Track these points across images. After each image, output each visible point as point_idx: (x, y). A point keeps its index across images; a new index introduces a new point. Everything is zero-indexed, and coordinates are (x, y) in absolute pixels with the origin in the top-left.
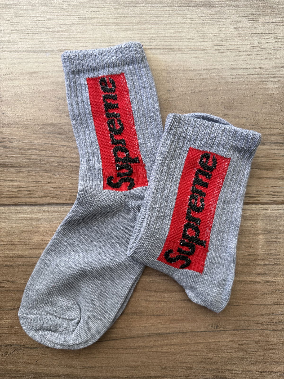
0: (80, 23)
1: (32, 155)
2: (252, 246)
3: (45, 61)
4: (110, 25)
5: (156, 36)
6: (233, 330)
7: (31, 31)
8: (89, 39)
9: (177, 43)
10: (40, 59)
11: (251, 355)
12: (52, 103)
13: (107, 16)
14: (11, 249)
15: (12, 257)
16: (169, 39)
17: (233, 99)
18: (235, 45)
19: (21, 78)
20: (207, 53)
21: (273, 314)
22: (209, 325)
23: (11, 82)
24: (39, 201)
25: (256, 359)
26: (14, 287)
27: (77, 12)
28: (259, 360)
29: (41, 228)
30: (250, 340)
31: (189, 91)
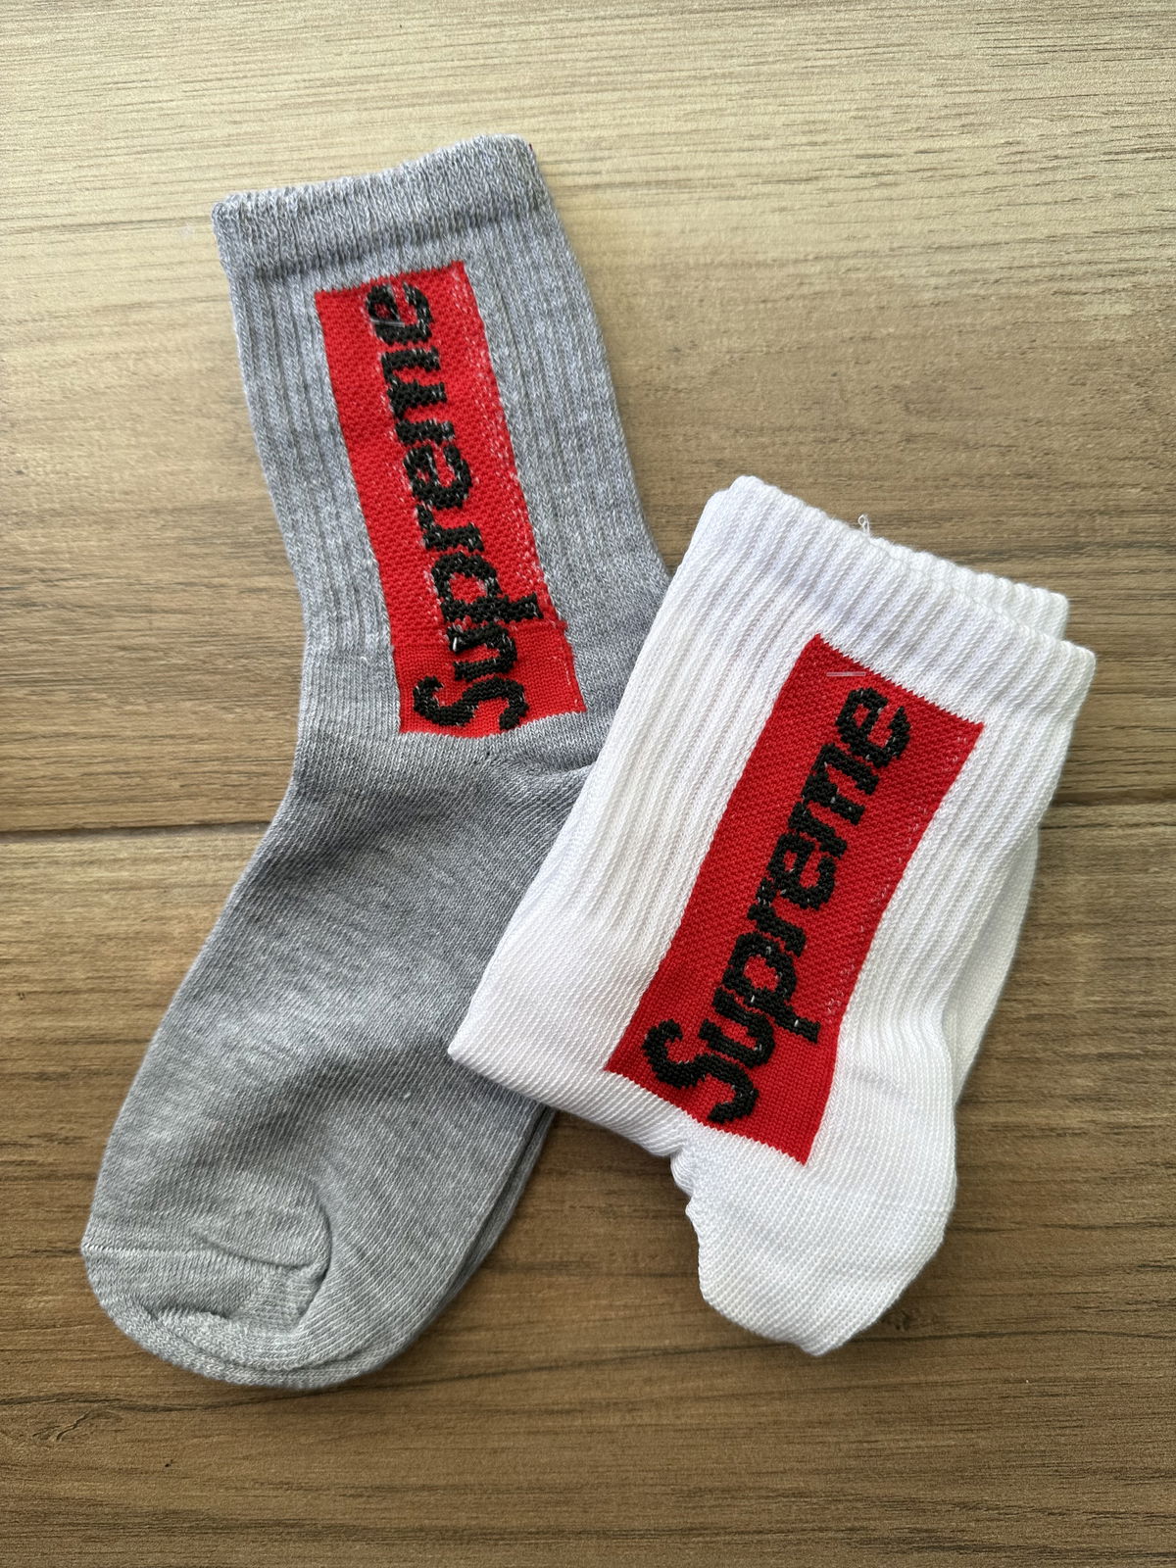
0: (311, 100)
1: (135, 634)
2: (1047, 978)
3: (177, 260)
4: (429, 104)
5: (615, 133)
6: (973, 1335)
7: (123, 144)
8: (346, 161)
9: (703, 159)
10: (158, 254)
11: (1058, 1444)
12: (207, 421)
13: (418, 67)
14: (60, 1011)
15: (66, 1043)
16: (668, 145)
17: (944, 373)
18: (942, 151)
19: (86, 332)
20: (826, 191)
21: (1144, 1266)
23: (48, 347)
24: (164, 813)
25: (1078, 1460)
26: (75, 1163)
27: (300, 58)
28: (1094, 1466)
29: (175, 922)
30: (1050, 1378)
31: (758, 349)
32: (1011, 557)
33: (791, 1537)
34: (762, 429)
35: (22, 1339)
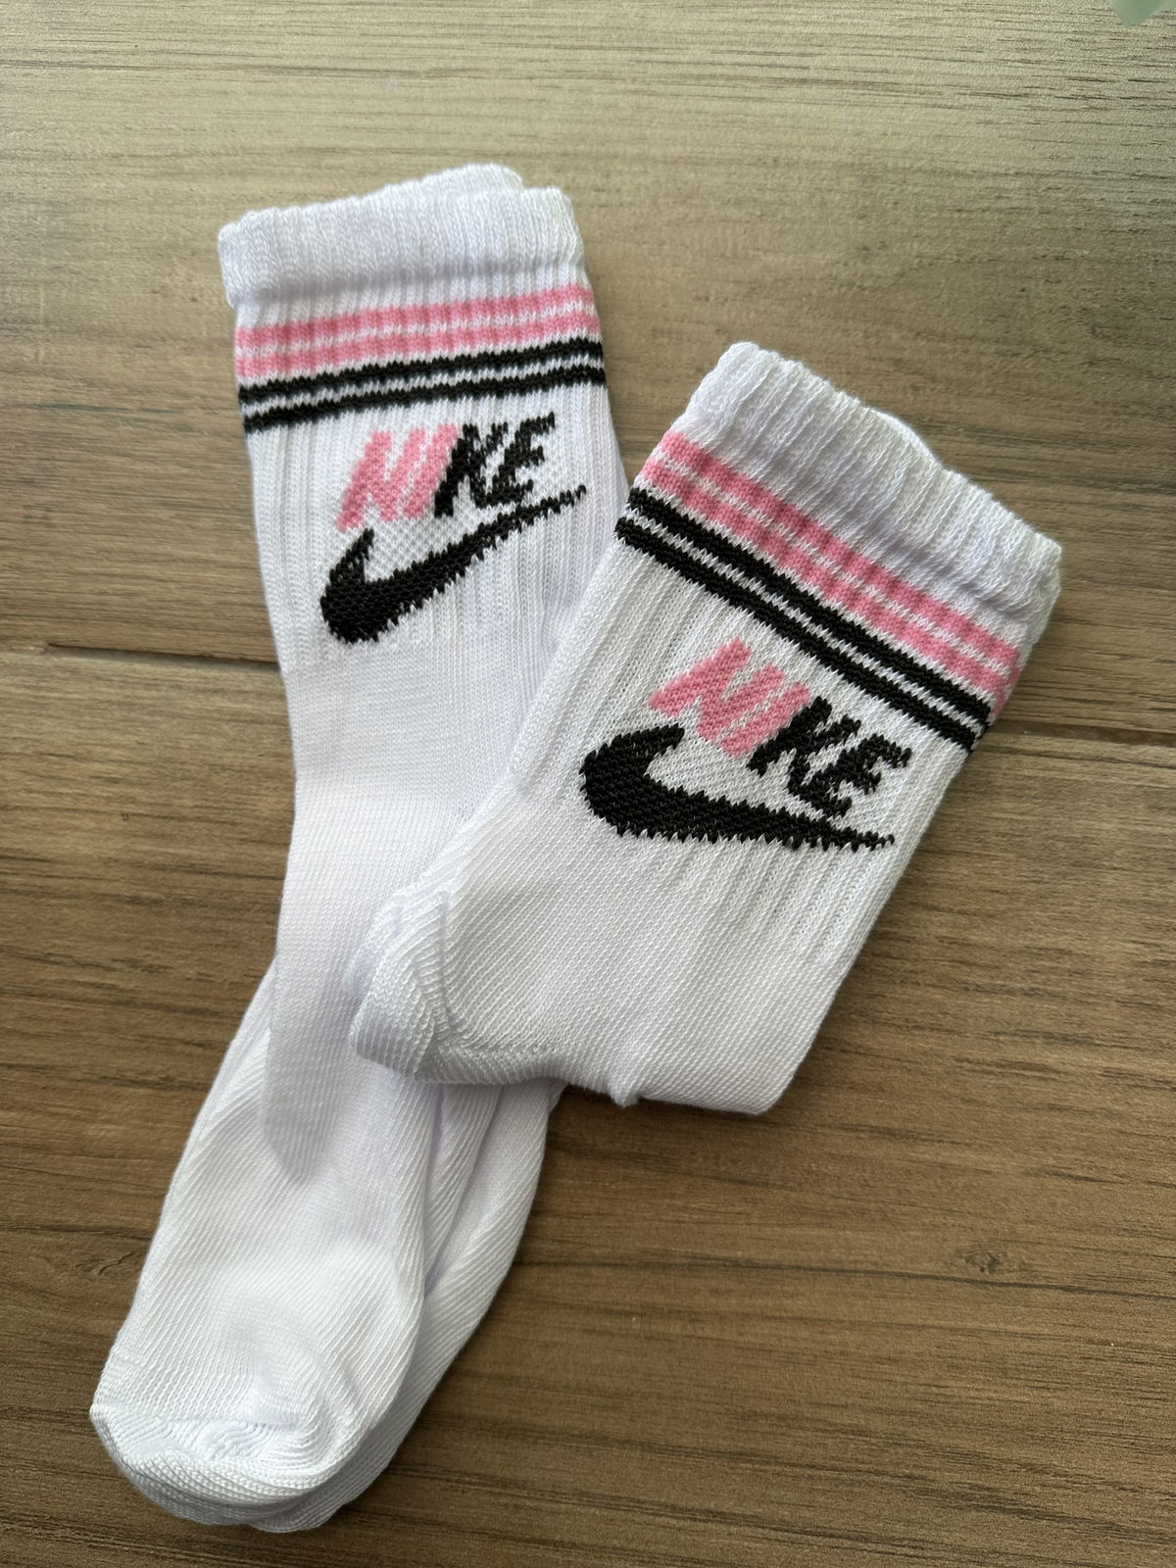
3: (376, 110)
5: (829, 30)
6: (1061, 1288)
8: (556, 32)
9: (912, 65)
10: (357, 101)
11: (1138, 1415)
14: (163, 836)
15: (164, 869)
16: (880, 48)
17: (1134, 301)
18: (1156, 81)
19: (278, 170)
20: (1035, 109)
22: (958, 1252)
25: (1156, 1435)
26: (157, 993)
30: (1137, 1344)
31: (948, 256)
33: (844, 1476)
34: (944, 335)
35: (78, 1166)
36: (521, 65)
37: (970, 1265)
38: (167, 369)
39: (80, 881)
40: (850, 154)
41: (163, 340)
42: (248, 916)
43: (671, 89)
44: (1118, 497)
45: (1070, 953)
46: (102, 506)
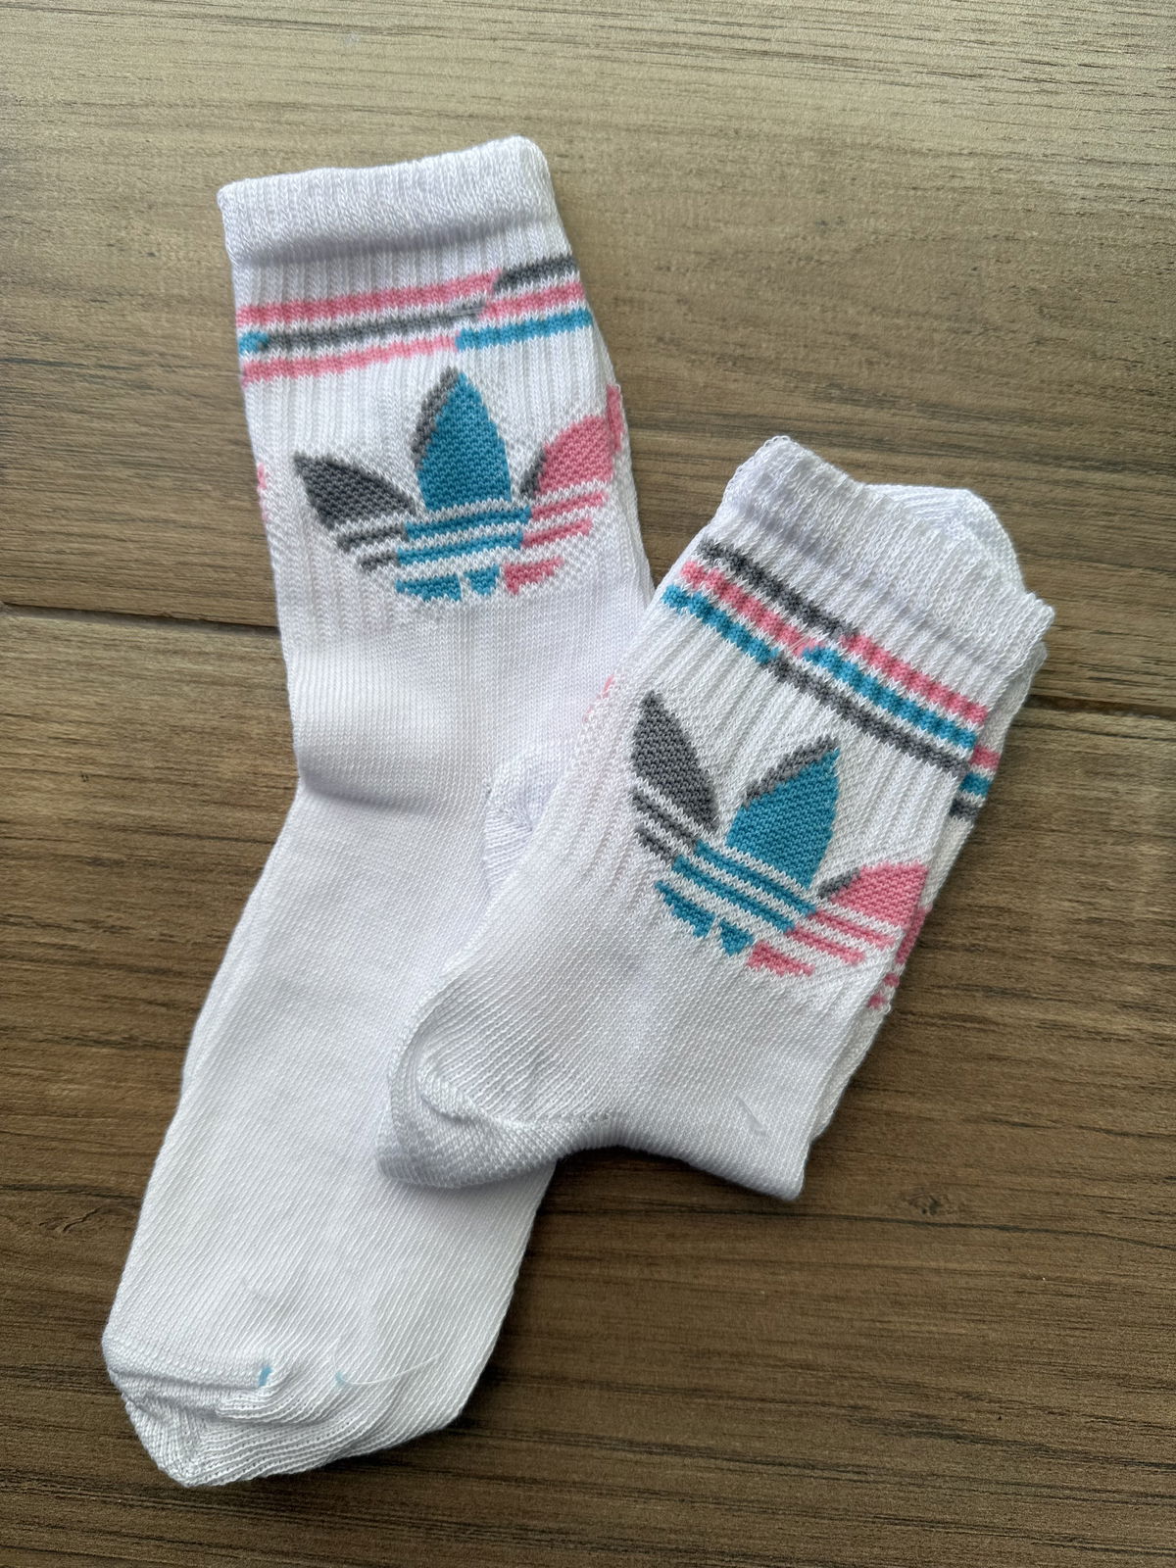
2: (1110, 883)
3: (337, 66)
6: (998, 1227)
9: (871, 41)
10: (317, 56)
11: (1067, 1344)
14: (123, 797)
15: (125, 831)
16: (840, 23)
17: (1080, 283)
19: (237, 124)
20: (988, 90)
22: (902, 1195)
23: (196, 135)
25: (1083, 1362)
26: (119, 953)
28: (1099, 1370)
29: (254, 722)
30: (1067, 1278)
31: (903, 233)
32: (1123, 469)
33: (793, 1408)
34: (898, 311)
35: (40, 1125)
36: (484, 26)
37: (912, 1207)
38: (124, 325)
39: (40, 843)
40: (809, 128)
41: (120, 295)
42: (210, 877)
43: (634, 55)
44: (1062, 473)
45: (1009, 911)
46: (59, 464)
